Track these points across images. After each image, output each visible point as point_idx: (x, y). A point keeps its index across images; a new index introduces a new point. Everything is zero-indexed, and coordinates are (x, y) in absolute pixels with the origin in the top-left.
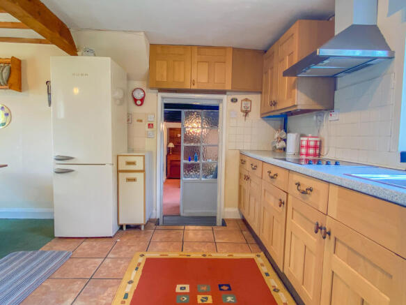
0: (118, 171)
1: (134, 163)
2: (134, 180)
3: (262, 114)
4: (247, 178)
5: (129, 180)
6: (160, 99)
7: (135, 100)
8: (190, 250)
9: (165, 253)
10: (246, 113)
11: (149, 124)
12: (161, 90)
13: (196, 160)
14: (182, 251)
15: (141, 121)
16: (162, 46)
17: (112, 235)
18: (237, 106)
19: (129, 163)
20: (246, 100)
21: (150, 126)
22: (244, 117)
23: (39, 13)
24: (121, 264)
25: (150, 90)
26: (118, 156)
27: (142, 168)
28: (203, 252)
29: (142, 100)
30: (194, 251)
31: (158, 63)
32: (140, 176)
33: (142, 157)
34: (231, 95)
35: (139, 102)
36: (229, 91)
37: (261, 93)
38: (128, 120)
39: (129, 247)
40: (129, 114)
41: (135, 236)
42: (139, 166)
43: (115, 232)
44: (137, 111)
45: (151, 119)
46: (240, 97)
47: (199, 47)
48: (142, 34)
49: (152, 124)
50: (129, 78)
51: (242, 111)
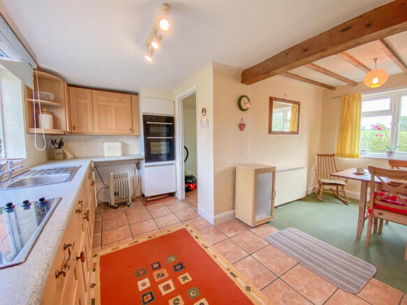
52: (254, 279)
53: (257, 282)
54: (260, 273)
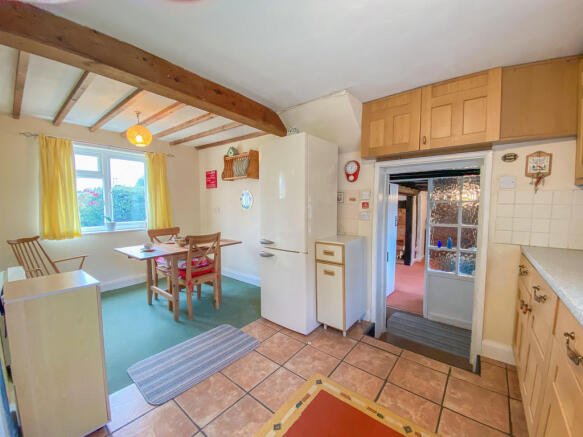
0: (317, 261)
1: (331, 254)
2: (332, 274)
3: (577, 179)
4: (527, 309)
5: (327, 272)
6: (377, 170)
7: (348, 175)
8: (389, 403)
9: (348, 393)
10: (539, 178)
11: (363, 204)
12: (380, 159)
13: (449, 247)
14: (376, 400)
15: (354, 200)
16: (378, 101)
17: (305, 333)
18: (518, 167)
19: (326, 253)
20: (539, 154)
21: (365, 205)
22: (533, 186)
23: (234, 104)
24: (289, 385)
25: (366, 161)
26: (316, 243)
27: (340, 261)
28: (410, 419)
29: (356, 175)
30: (395, 409)
31: (373, 124)
32: (338, 270)
33: (340, 248)
34: (503, 149)
35: (352, 178)
36: (498, 143)
37: (576, 136)
38: (338, 200)
39: (314, 358)
40: (339, 193)
41: (331, 343)
42: (338, 258)
43: (312, 329)
44: (350, 188)
45: (365, 197)
46: (523, 151)
47: (434, 86)
48: (344, 92)
49: (367, 204)
50: (340, 152)
51: (527, 175)
52: (256, 421)
53: (260, 417)
54: (243, 414)
